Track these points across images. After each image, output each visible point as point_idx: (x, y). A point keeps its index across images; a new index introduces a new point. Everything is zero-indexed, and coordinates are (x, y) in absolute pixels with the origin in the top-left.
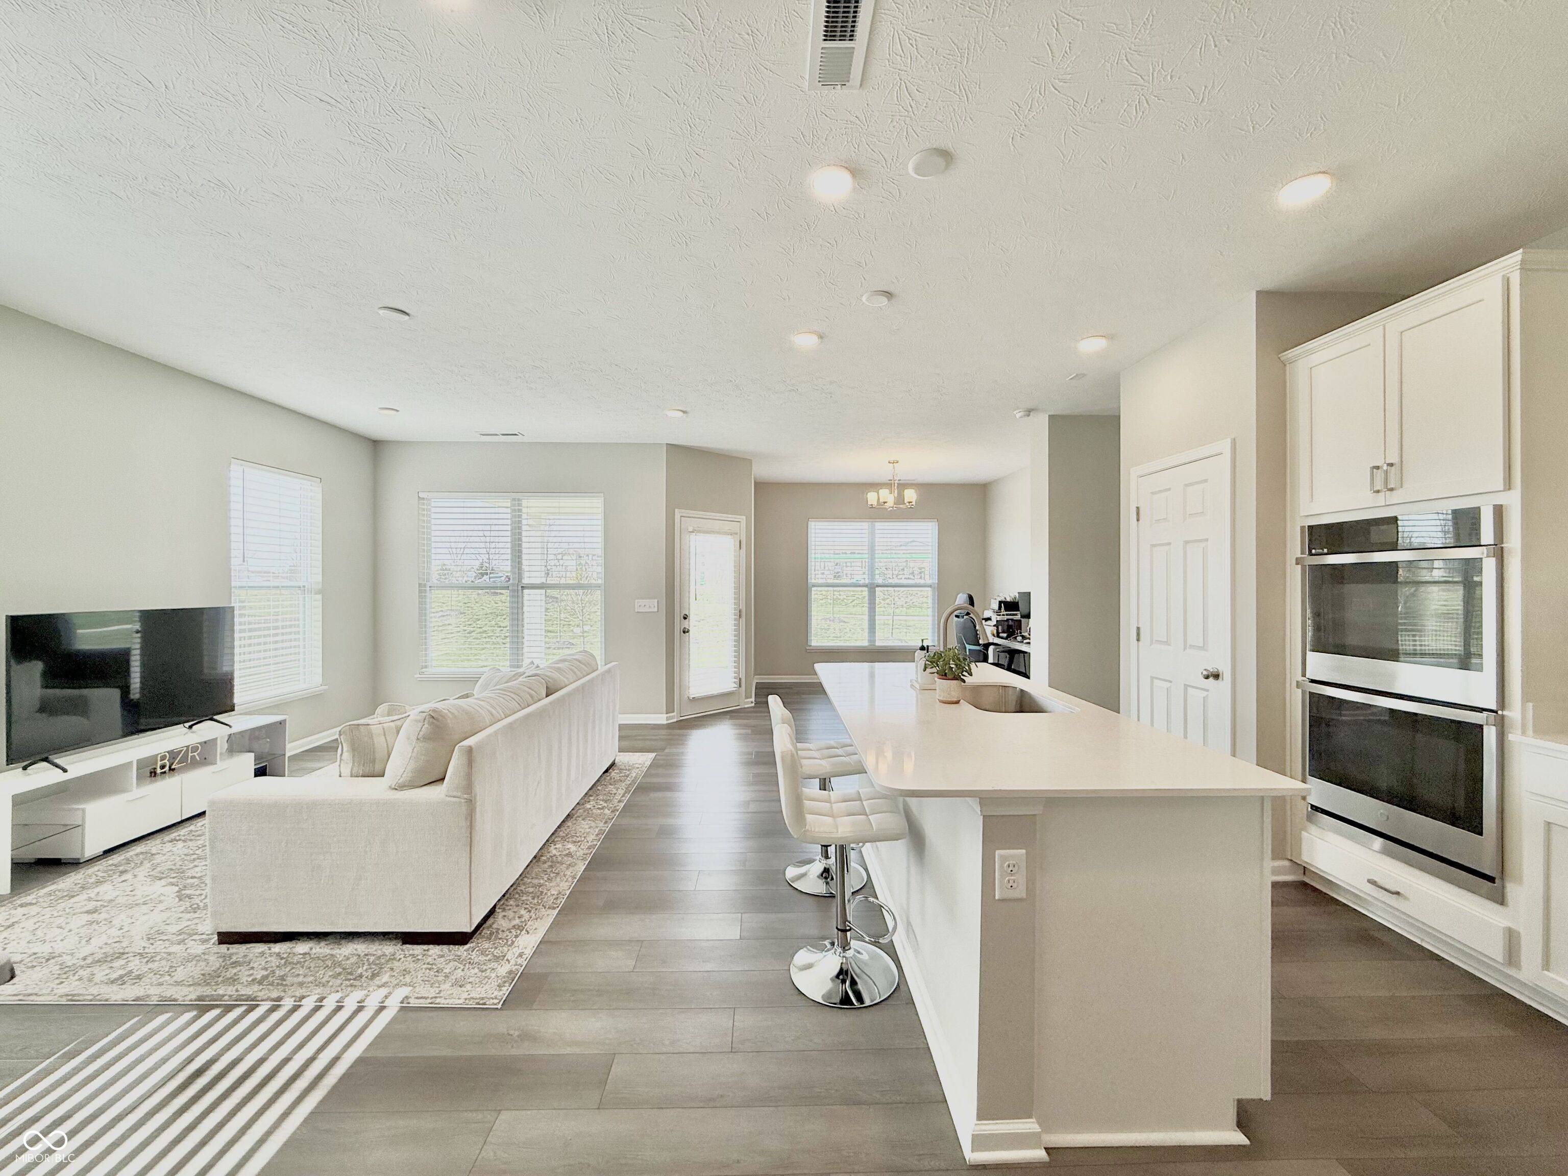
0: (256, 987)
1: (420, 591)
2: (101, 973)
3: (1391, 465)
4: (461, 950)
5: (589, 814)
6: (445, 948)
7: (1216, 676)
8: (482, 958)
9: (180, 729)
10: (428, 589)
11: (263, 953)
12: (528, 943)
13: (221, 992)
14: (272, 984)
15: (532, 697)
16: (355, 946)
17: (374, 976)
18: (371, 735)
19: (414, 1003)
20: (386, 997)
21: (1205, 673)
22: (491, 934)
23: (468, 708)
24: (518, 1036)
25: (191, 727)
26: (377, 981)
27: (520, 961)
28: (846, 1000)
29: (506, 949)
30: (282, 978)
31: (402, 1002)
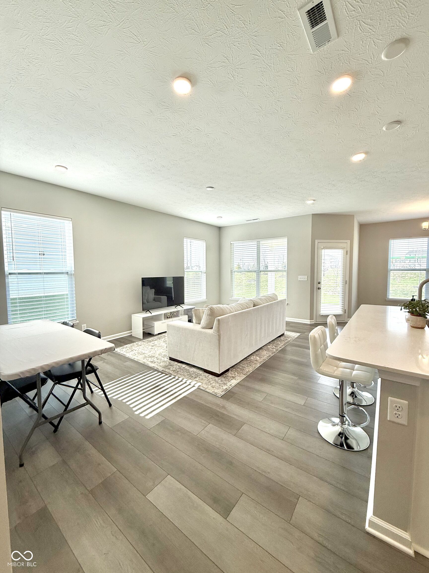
0: (173, 372)
1: (231, 273)
2: (150, 359)
4: (217, 378)
5: (268, 350)
6: (213, 376)
8: (221, 382)
9: (173, 307)
10: (233, 272)
11: (176, 365)
12: (234, 382)
13: (166, 371)
14: (175, 372)
15: (247, 307)
16: (194, 369)
17: (195, 378)
18: (200, 313)
19: (201, 388)
20: (196, 384)
22: (226, 376)
23: (222, 307)
24: (222, 407)
25: (176, 307)
26: (196, 379)
27: (230, 387)
28: (342, 445)
29: (228, 382)
30: (178, 372)
31: (199, 386)
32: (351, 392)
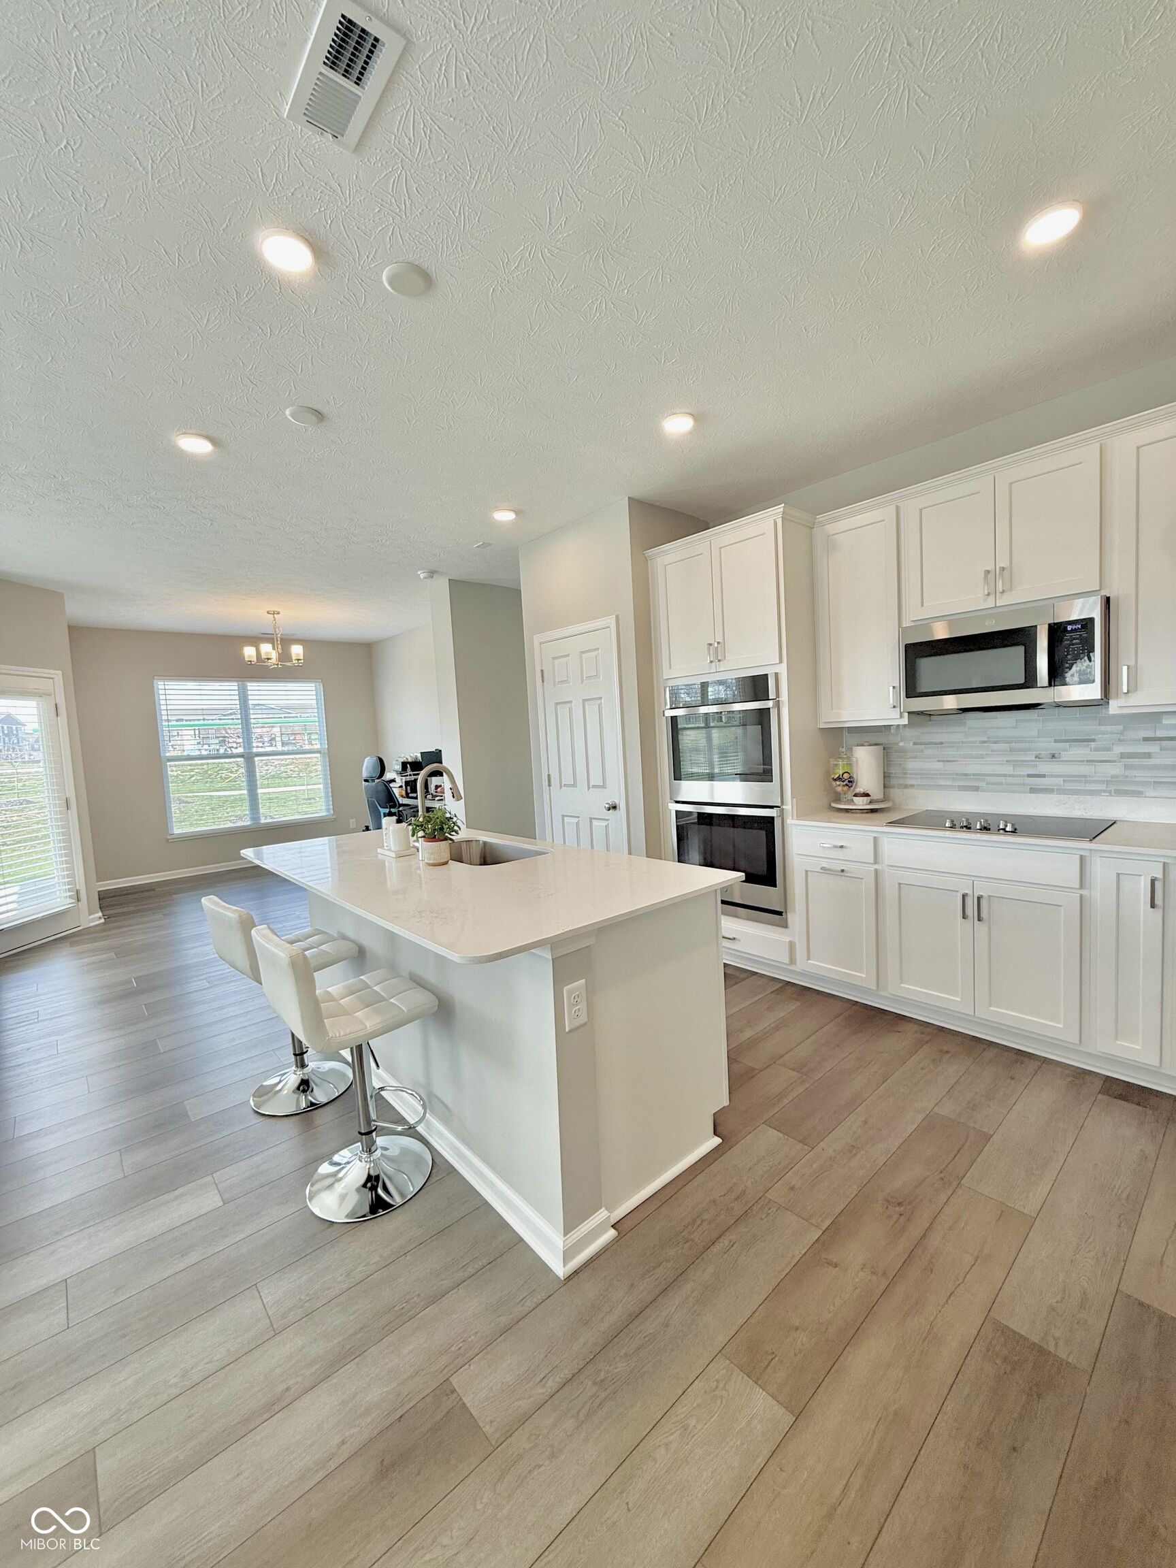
3: (718, 643)
7: (615, 808)
21: (607, 806)
32: (299, 1081)
